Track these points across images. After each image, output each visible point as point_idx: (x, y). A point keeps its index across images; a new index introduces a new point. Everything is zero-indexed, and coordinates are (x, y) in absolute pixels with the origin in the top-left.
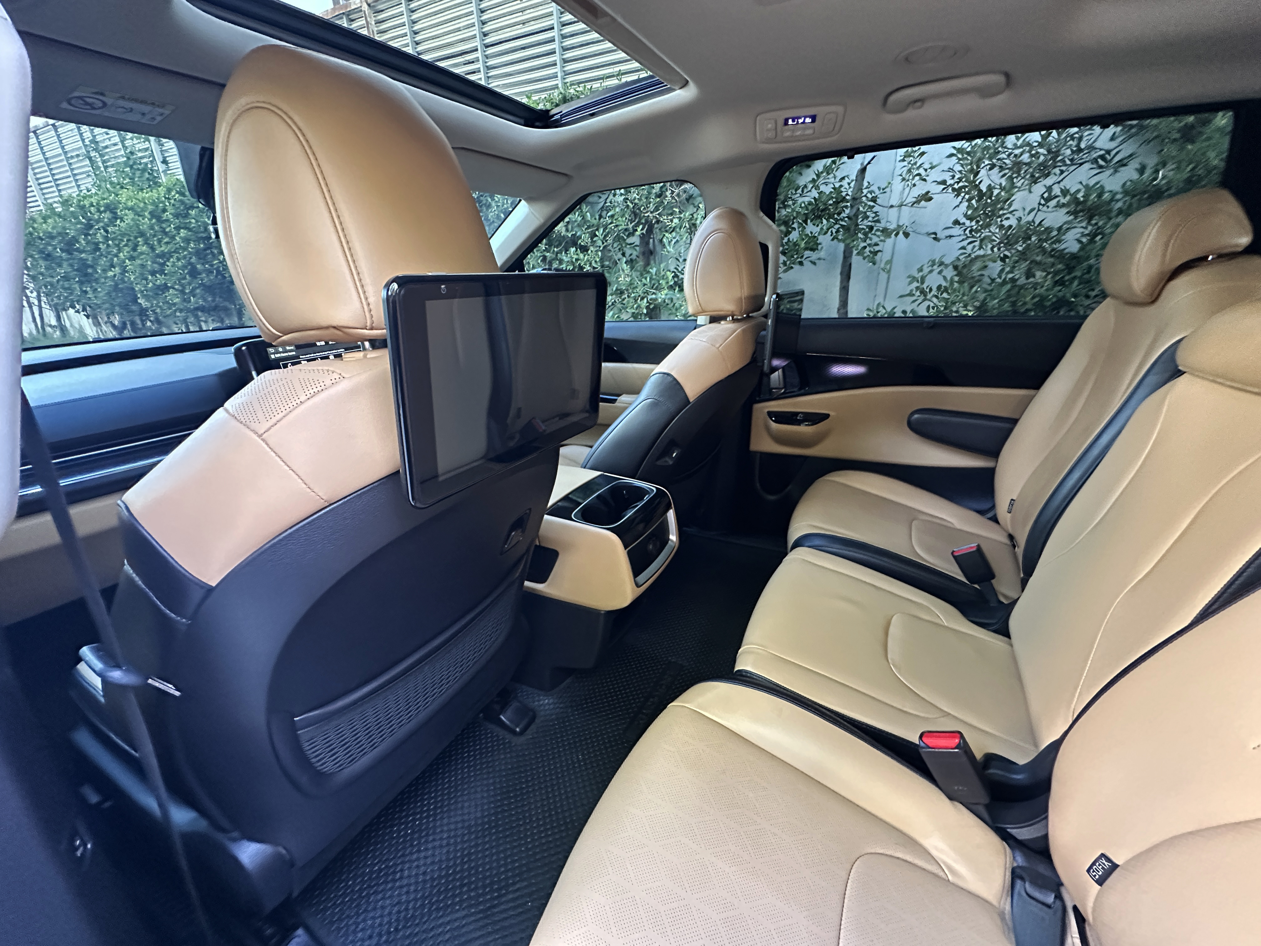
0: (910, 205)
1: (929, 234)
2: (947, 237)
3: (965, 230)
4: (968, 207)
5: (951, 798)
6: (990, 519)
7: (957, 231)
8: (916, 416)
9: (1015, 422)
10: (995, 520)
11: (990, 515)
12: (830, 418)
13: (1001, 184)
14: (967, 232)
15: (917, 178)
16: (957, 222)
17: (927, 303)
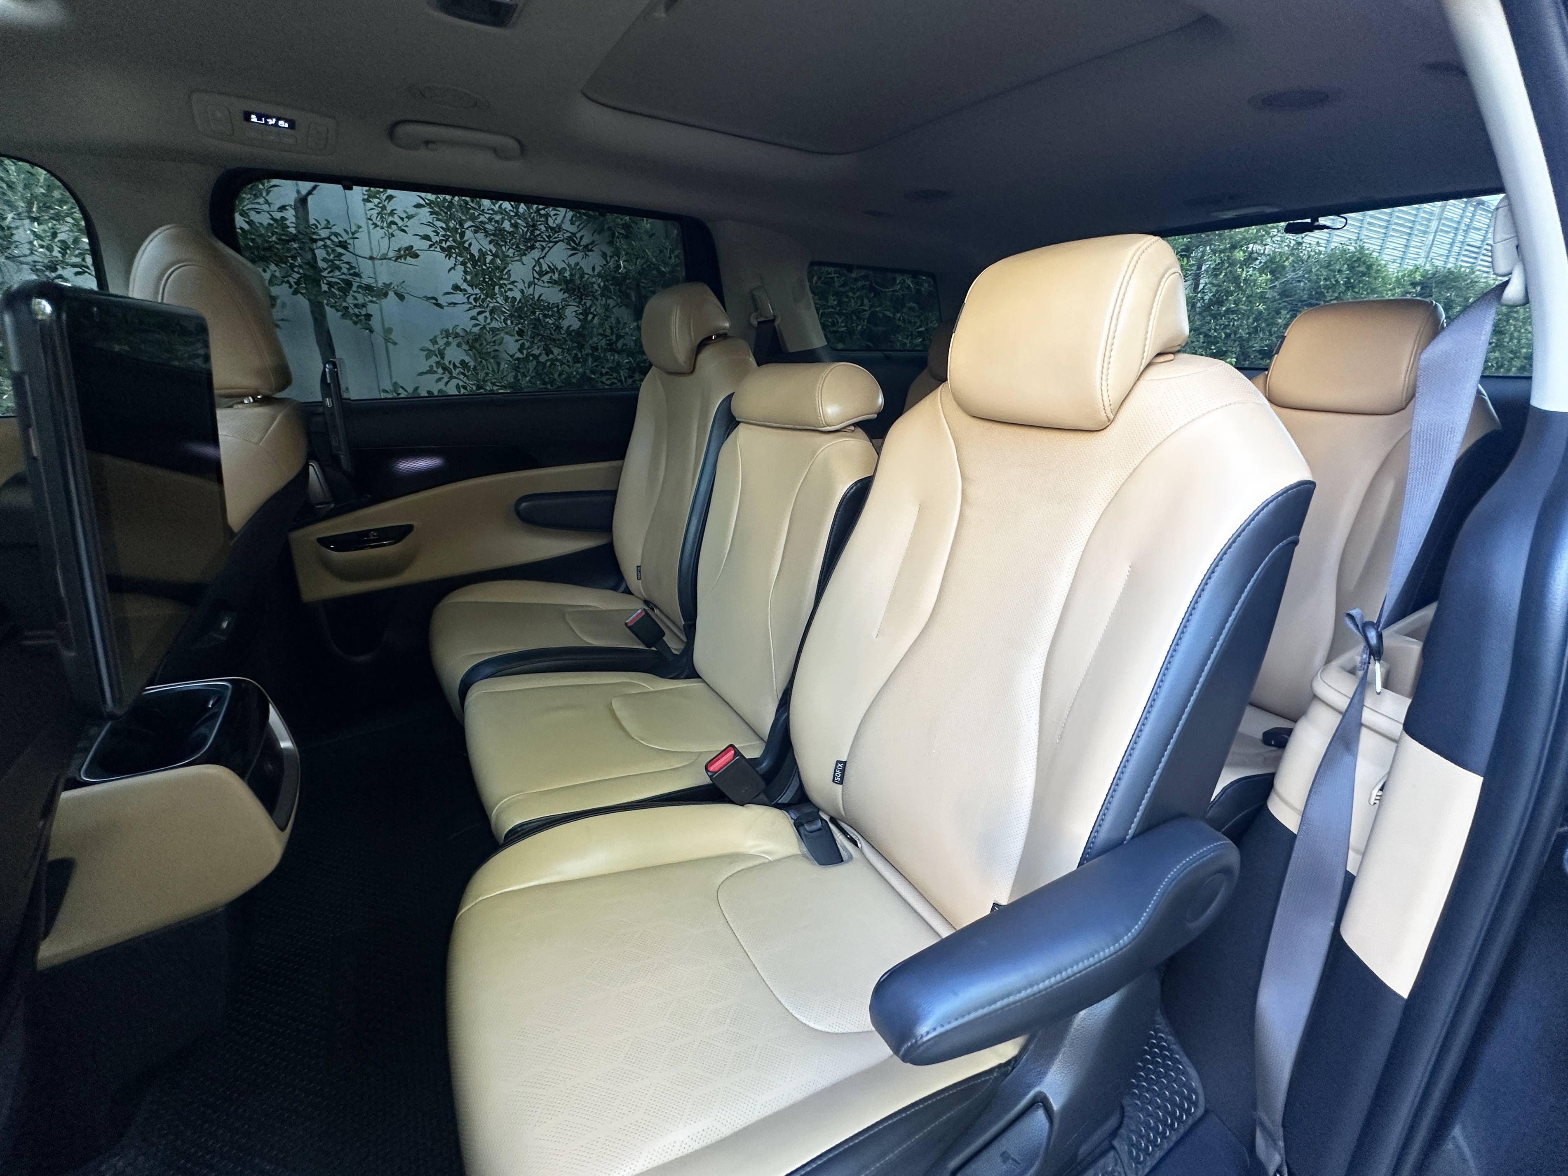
0: (394, 259)
1: (428, 299)
2: (450, 304)
3: (468, 298)
4: (465, 272)
5: (742, 805)
6: (623, 592)
7: (459, 297)
8: (524, 504)
9: (614, 493)
10: (628, 591)
11: (622, 588)
12: (415, 528)
13: (491, 251)
14: (471, 300)
15: (394, 227)
16: (456, 288)
17: (454, 382)
